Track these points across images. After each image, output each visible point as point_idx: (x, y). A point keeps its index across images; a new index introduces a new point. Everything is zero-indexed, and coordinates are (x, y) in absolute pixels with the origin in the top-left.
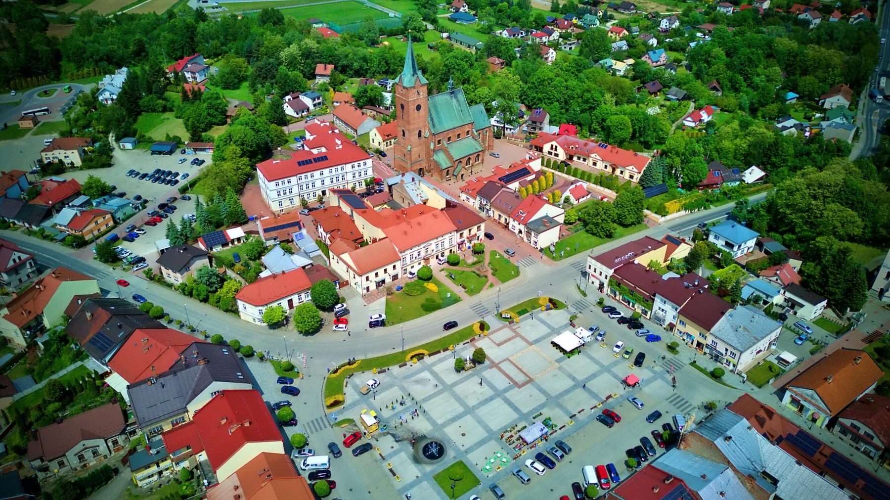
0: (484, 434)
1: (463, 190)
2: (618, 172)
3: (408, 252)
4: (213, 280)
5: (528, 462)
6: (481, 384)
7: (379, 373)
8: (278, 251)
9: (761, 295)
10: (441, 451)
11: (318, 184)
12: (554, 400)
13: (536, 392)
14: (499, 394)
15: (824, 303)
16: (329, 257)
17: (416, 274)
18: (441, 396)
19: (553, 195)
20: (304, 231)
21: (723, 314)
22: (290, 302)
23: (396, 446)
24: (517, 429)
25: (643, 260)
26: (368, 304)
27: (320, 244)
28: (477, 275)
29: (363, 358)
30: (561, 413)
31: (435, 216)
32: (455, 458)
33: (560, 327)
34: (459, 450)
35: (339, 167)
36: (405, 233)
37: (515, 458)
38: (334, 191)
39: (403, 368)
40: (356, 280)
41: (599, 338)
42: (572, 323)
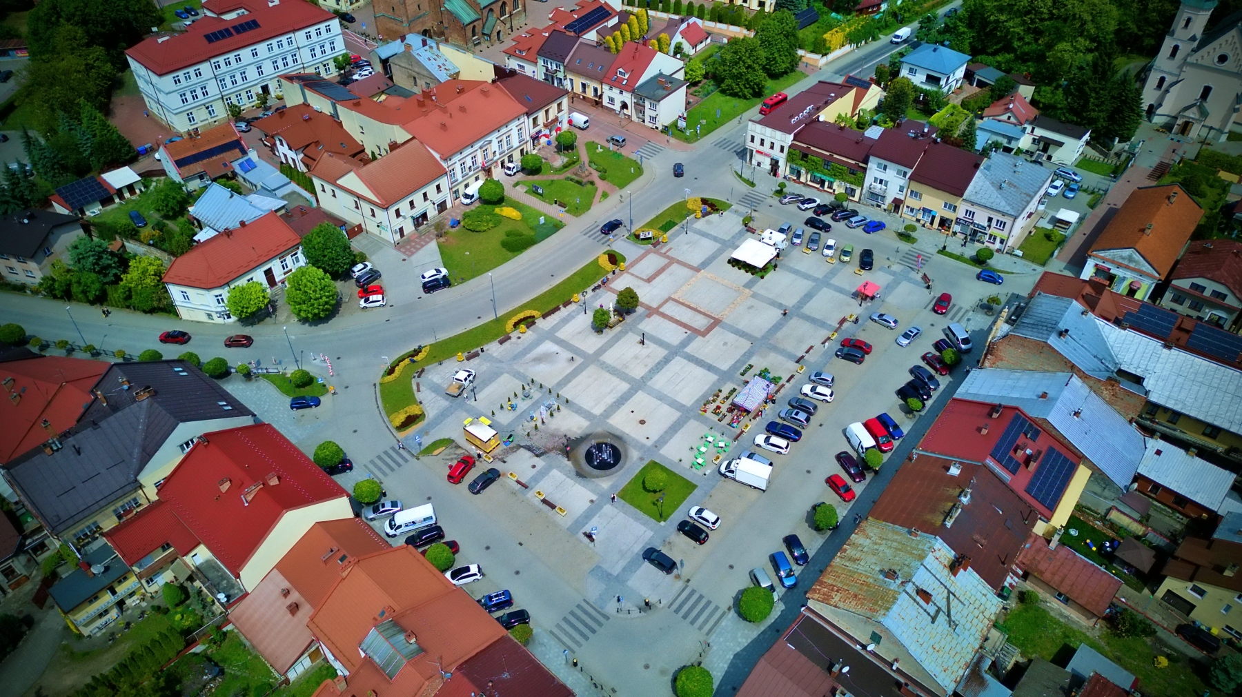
0: (675, 415)
1: (510, 54)
3: (456, 158)
4: (106, 260)
5: (760, 439)
6: (642, 342)
7: (468, 359)
8: (218, 192)
9: (1000, 139)
10: (617, 456)
11: (252, 74)
12: (764, 342)
13: (731, 337)
14: (674, 352)
15: (1087, 137)
16: (313, 192)
17: (476, 196)
18: (585, 373)
20: (253, 155)
21: (977, 166)
22: (269, 273)
23: (540, 462)
24: (722, 395)
25: (826, 115)
26: (409, 256)
27: (287, 170)
28: (578, 182)
29: (432, 341)
30: (780, 358)
31: (485, 93)
32: (641, 459)
33: (733, 237)
34: (643, 446)
35: (284, 39)
36: (444, 126)
37: (736, 439)
38: (290, 78)
39: (507, 344)
40: (378, 220)
41: (797, 241)
42: (749, 227)
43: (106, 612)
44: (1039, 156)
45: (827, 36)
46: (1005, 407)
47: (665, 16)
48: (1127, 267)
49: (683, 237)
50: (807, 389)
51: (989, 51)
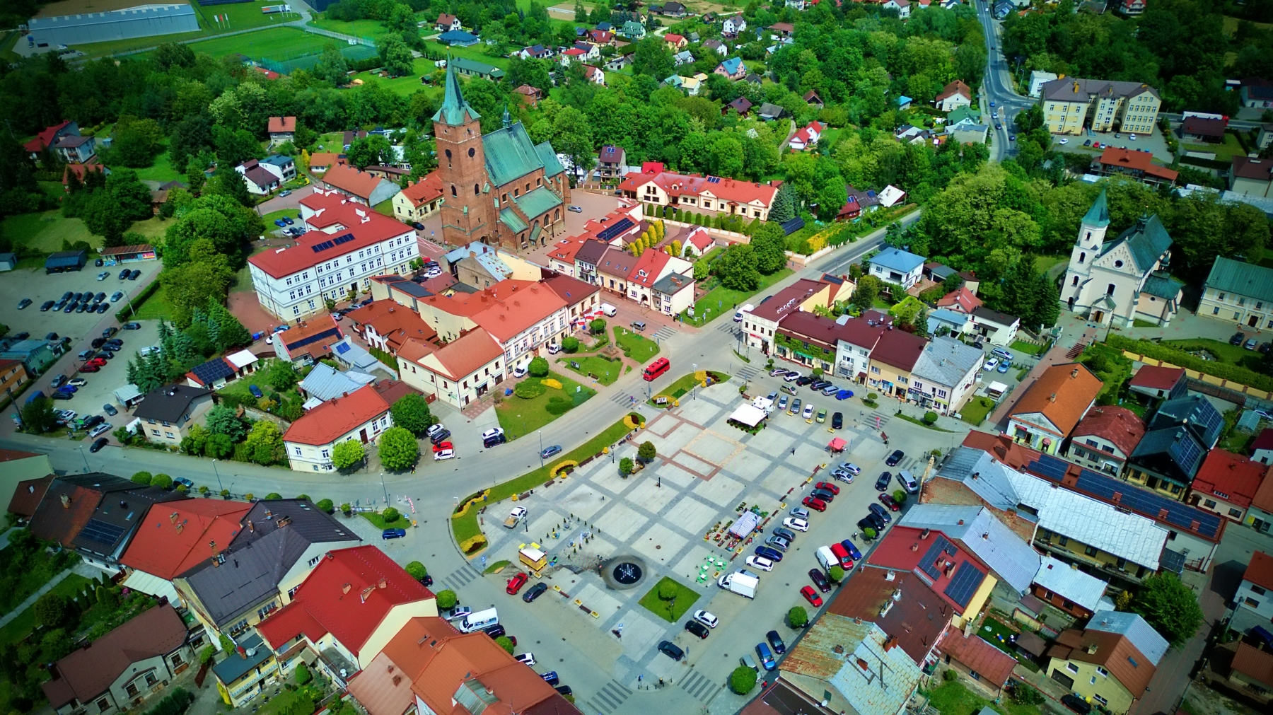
0: (684, 542)
1: (553, 256)
2: (738, 211)
3: (512, 342)
4: (236, 424)
5: (750, 560)
6: (659, 485)
7: (521, 499)
8: (322, 369)
9: (948, 325)
10: (638, 573)
11: (346, 275)
12: (755, 485)
13: (729, 481)
14: (684, 492)
15: (1017, 323)
16: (398, 370)
17: (526, 370)
18: (613, 509)
19: (673, 246)
20: (348, 340)
21: (921, 348)
22: (363, 433)
23: (578, 578)
24: (722, 526)
25: (807, 306)
26: (473, 418)
27: (376, 352)
28: (608, 359)
29: (492, 485)
30: (768, 498)
31: (534, 291)
32: (657, 575)
33: (732, 402)
34: (659, 565)
35: (372, 247)
36: (502, 317)
37: (732, 560)
38: (380, 280)
39: (551, 487)
40: (449, 390)
41: (783, 406)
42: (744, 394)
43: (251, 688)
44: (980, 339)
45: (810, 240)
46: (931, 531)
47: (677, 224)
48: (1038, 427)
49: (691, 402)
50: (787, 521)
51: (945, 252)
